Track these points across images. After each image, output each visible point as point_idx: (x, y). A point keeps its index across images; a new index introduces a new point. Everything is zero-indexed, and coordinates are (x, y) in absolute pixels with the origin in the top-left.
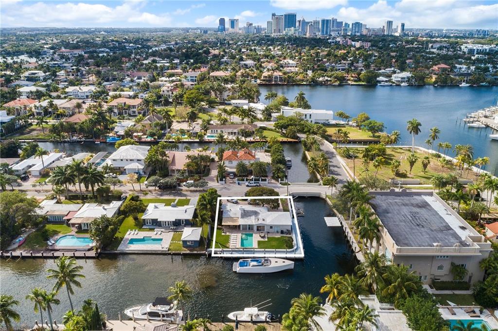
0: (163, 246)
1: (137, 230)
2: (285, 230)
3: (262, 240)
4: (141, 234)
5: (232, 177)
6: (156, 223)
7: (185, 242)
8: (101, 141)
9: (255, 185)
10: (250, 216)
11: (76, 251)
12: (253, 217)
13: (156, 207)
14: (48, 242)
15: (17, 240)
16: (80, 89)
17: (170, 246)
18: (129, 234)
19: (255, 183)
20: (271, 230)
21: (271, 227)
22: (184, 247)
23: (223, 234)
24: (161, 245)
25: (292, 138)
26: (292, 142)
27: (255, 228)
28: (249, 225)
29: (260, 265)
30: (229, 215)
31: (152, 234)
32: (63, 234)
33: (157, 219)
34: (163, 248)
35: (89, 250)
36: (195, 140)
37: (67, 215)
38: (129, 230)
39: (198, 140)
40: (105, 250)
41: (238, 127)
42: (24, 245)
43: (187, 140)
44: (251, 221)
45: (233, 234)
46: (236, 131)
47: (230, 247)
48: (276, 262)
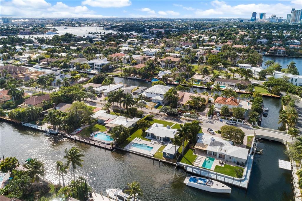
0: (151, 153)
1: (141, 138)
2: (240, 162)
3: (220, 165)
5: (218, 115)
6: (153, 137)
7: (165, 153)
8: (149, 81)
9: (232, 123)
10: (217, 145)
11: (103, 143)
12: (218, 147)
13: (157, 126)
14: (91, 134)
15: (78, 130)
16: (151, 50)
17: (156, 154)
18: (135, 140)
19: (232, 122)
20: (229, 160)
21: (230, 157)
22: (164, 157)
23: (194, 154)
24: (150, 152)
25: (276, 95)
26: (275, 97)
27: (218, 156)
28: (214, 152)
29: (204, 184)
30: (202, 142)
31: (148, 143)
32: (101, 131)
33: (154, 134)
34: (150, 154)
35: (109, 144)
36: (205, 87)
37: (107, 121)
38: (136, 137)
39: (206, 87)
40: (118, 147)
41: (236, 82)
42: (80, 133)
43: (199, 86)
44: (216, 149)
45: (200, 156)
46: (234, 84)
47: (194, 165)
48: (217, 185)
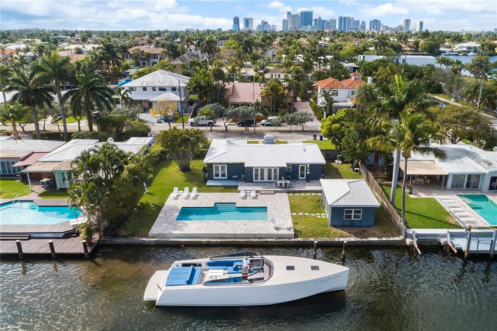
1: (194, 189)
4: (207, 199)
7: (338, 212)
11: (30, 238)
17: (295, 223)
22: (335, 226)
33: (243, 164)
34: (277, 229)
35: (68, 235)
37: (23, 160)
38: (176, 189)
